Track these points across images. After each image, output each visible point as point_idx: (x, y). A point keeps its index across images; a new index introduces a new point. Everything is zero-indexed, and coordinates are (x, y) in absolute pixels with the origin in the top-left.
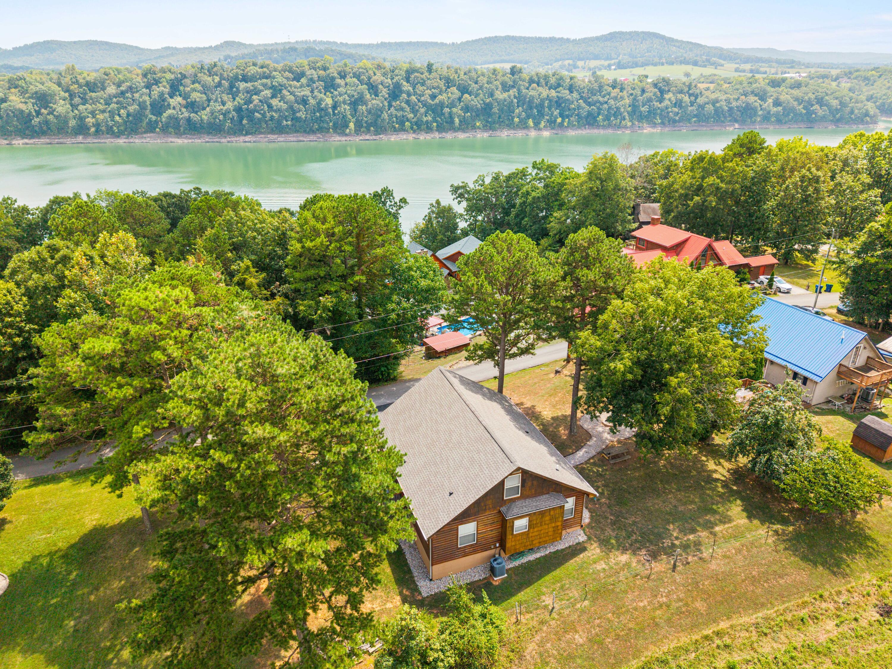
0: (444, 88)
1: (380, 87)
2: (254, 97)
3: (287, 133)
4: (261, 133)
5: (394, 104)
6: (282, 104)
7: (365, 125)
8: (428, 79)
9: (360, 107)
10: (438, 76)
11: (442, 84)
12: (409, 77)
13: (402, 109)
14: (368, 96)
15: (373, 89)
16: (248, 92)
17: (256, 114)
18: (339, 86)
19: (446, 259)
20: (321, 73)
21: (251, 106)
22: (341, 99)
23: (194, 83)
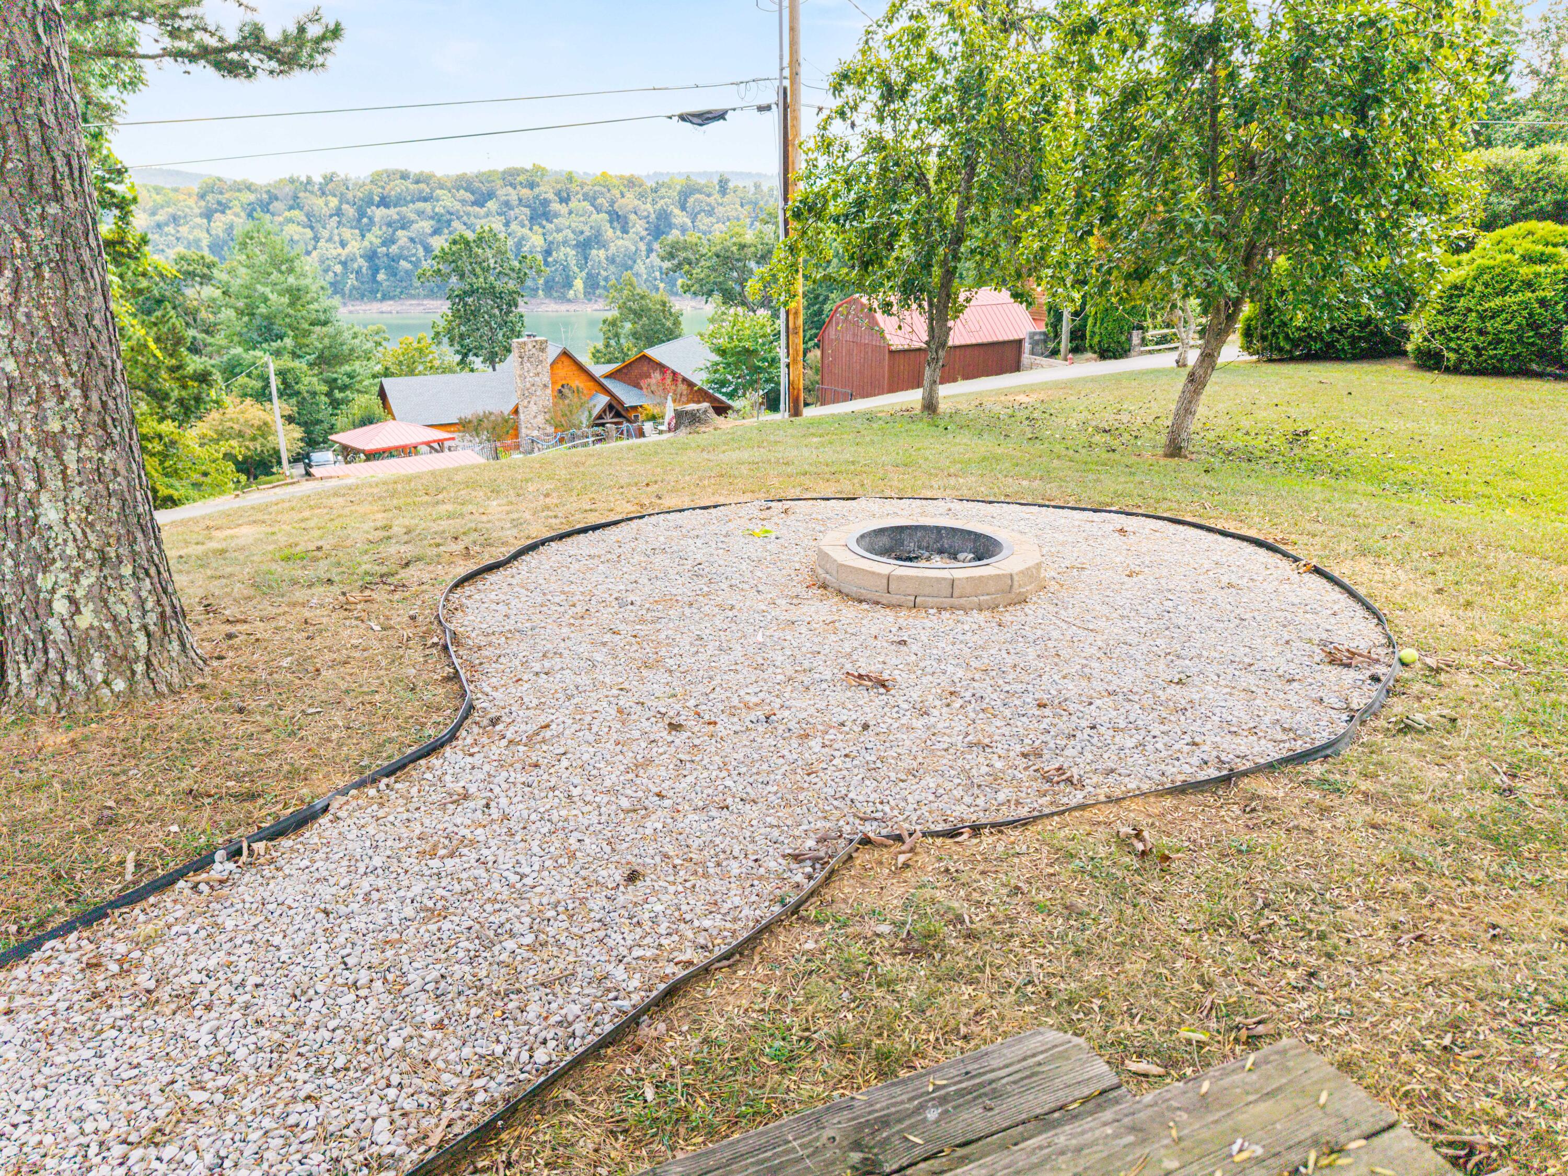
1: (633, 217)
2: (400, 233)
4: (412, 297)
7: (602, 283)
8: (720, 205)
9: (594, 252)
10: (738, 201)
11: (744, 214)
12: (685, 201)
14: (610, 233)
15: (619, 219)
16: (389, 225)
17: (403, 263)
18: (556, 215)
19: (609, 376)
20: (525, 192)
21: (394, 249)
22: (560, 237)
23: (291, 208)
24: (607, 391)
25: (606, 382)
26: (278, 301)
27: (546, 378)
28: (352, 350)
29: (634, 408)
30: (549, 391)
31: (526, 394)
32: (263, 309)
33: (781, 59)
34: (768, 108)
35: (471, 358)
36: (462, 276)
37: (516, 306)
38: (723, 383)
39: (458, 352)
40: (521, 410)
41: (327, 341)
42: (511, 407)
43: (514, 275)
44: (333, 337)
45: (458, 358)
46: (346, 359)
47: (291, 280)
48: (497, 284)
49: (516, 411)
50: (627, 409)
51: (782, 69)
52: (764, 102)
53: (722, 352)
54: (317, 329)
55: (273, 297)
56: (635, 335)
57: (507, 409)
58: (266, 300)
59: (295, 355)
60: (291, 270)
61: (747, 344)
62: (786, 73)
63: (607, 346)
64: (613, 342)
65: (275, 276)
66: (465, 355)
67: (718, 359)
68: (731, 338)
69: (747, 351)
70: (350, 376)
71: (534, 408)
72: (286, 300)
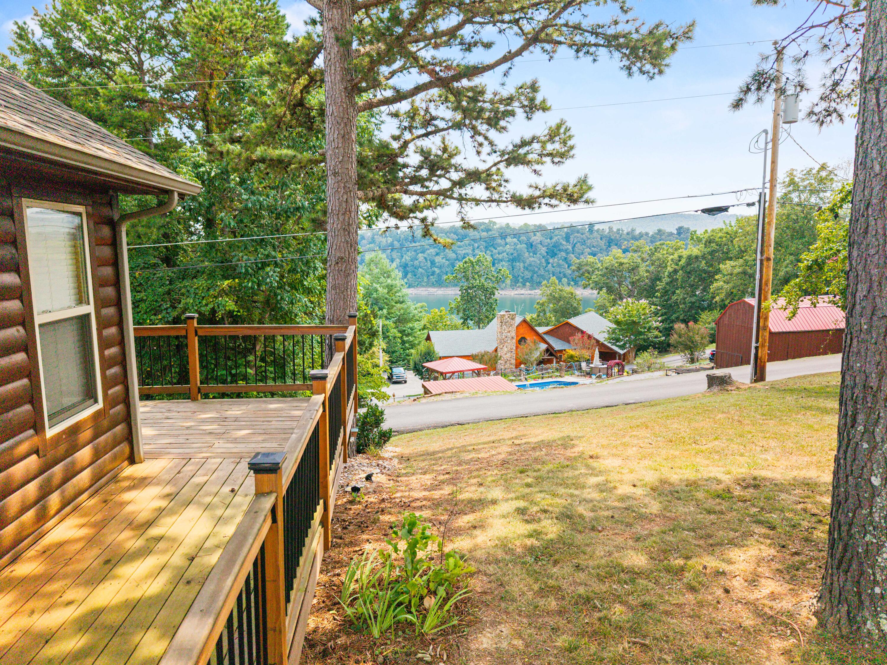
0: (604, 247)
1: (540, 246)
2: (420, 255)
3: (447, 287)
4: (423, 286)
5: (551, 261)
6: (444, 260)
7: (521, 280)
8: (588, 239)
9: (518, 264)
10: (599, 237)
11: (602, 243)
12: (569, 237)
13: (559, 266)
14: (527, 254)
15: (531, 246)
16: (415, 251)
17: (420, 270)
18: (499, 245)
19: (547, 333)
20: (484, 234)
21: (416, 263)
22: (500, 257)
23: (370, 243)
24: (546, 342)
25: (545, 336)
26: (382, 291)
27: (513, 334)
28: (414, 316)
29: (561, 351)
30: (514, 341)
31: (502, 342)
32: (375, 295)
33: (764, 177)
34: (753, 204)
35: (469, 321)
36: (468, 279)
37: (494, 294)
38: (618, 340)
39: (462, 318)
40: (499, 350)
41: (402, 311)
42: (493, 348)
43: (494, 279)
44: (405, 310)
45: (462, 321)
46: (410, 320)
47: (389, 281)
48: (485, 284)
49: (496, 350)
50: (556, 351)
51: (764, 183)
52: (751, 201)
53: (618, 323)
54: (398, 305)
55: (380, 289)
56: (555, 311)
57: (491, 349)
58: (376, 291)
59: (387, 318)
60: (388, 277)
61: (635, 319)
62: (768, 185)
63: (538, 316)
64: (541, 314)
65: (382, 279)
66: (466, 319)
67: (614, 326)
68: (624, 315)
69: (634, 322)
70: (412, 329)
71: (506, 349)
72: (386, 291)
